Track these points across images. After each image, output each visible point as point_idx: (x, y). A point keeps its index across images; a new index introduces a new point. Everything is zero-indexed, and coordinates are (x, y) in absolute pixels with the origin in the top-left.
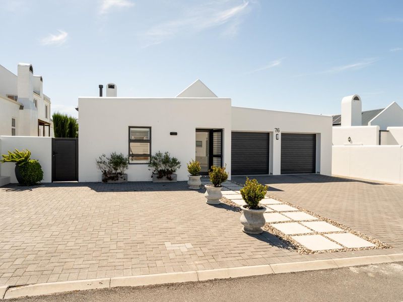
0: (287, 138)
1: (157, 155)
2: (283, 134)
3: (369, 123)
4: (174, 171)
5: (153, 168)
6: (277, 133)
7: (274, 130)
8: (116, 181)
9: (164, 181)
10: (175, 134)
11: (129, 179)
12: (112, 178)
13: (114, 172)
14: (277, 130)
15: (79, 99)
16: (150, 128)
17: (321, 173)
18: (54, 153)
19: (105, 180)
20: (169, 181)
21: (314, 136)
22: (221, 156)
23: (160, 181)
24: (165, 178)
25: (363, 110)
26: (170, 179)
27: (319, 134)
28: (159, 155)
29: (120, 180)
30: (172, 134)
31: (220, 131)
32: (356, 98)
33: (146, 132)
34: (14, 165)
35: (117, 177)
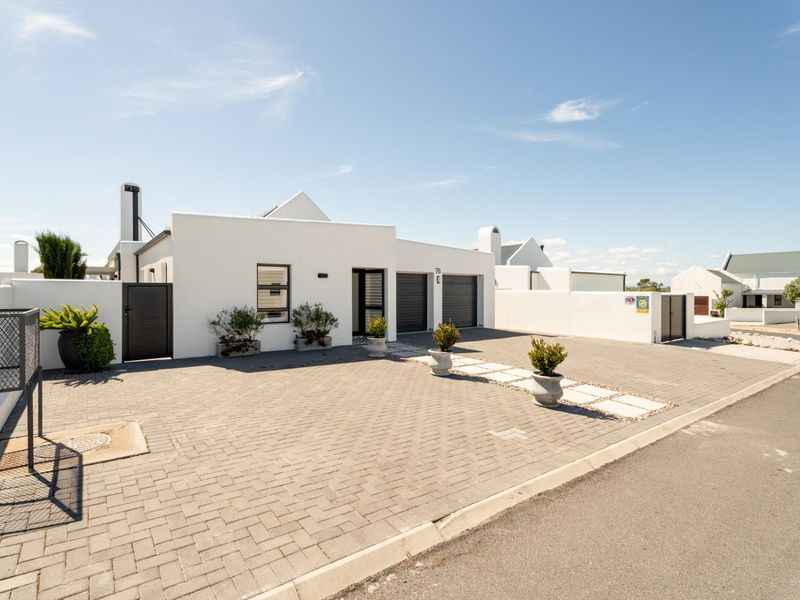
0: (449, 281)
1: (302, 308)
2: (444, 276)
3: (508, 261)
4: (328, 332)
5: (298, 330)
6: (439, 274)
7: (435, 271)
8: (247, 353)
9: (314, 348)
10: (325, 276)
11: (264, 348)
12: (238, 349)
13: (237, 337)
14: (439, 270)
15: (174, 215)
16: (288, 267)
17: (485, 326)
18: (126, 309)
19: (225, 353)
20: (321, 348)
21: (474, 279)
22: (381, 308)
23: (309, 348)
24: (315, 343)
25: (503, 244)
26: (322, 344)
27: (482, 276)
28: (305, 308)
29: (252, 351)
30: (320, 276)
31: (381, 271)
32: (496, 231)
33: (281, 273)
34: (56, 335)
35: (245, 345)
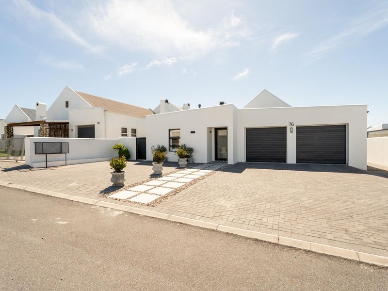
6: (291, 127)
10: (194, 132)
14: (292, 124)
17: (349, 164)
18: (137, 145)
21: (344, 126)
27: (348, 124)
30: (192, 132)
